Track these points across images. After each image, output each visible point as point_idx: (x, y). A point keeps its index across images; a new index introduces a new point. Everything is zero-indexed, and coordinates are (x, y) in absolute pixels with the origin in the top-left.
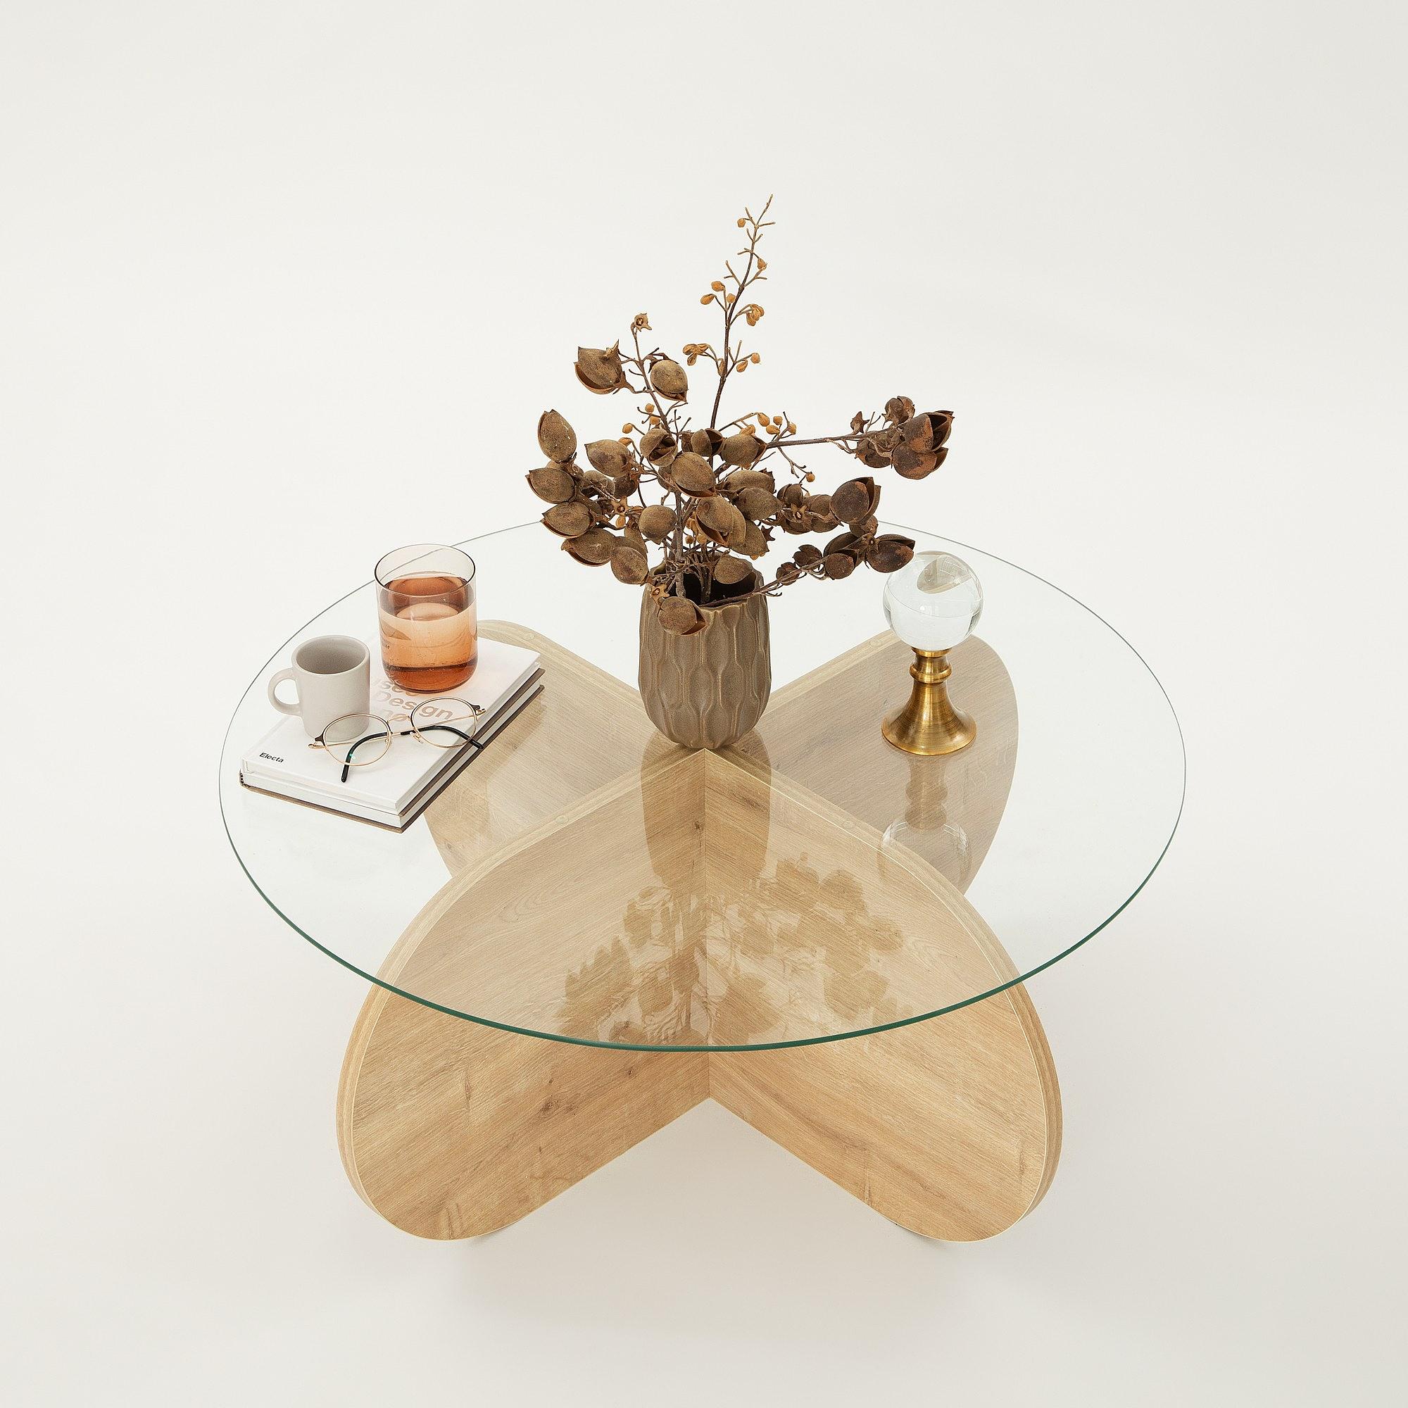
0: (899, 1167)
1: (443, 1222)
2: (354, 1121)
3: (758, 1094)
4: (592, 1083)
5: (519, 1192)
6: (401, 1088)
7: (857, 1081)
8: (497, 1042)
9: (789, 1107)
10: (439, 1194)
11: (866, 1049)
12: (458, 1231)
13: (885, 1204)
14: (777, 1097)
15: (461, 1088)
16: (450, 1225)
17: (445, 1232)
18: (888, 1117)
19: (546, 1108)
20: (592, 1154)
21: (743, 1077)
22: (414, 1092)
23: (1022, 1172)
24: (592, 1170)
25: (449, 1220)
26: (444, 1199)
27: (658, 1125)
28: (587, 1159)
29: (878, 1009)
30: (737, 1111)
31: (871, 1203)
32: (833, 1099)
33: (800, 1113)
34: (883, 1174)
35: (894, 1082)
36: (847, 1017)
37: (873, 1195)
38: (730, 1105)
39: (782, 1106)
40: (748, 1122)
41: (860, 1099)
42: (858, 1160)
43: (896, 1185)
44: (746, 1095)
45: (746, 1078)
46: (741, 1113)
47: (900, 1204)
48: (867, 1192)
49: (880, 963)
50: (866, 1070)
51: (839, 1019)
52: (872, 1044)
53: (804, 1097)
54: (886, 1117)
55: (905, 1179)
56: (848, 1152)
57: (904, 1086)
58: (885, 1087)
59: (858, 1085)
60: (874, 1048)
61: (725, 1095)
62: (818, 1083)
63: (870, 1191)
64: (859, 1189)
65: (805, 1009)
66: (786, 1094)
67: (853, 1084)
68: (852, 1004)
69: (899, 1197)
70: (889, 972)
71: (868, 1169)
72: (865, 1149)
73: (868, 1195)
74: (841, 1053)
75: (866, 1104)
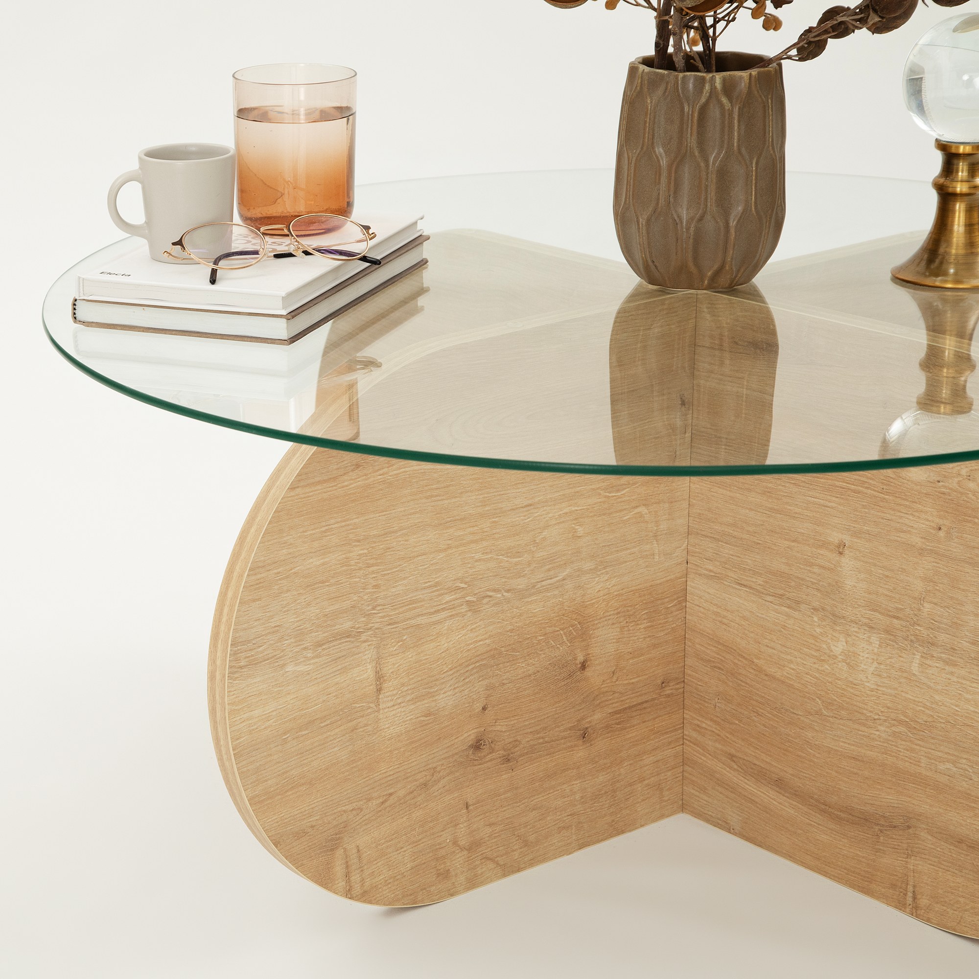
0: (961, 841)
1: (339, 869)
2: (230, 667)
3: (750, 787)
4: (538, 732)
5: (437, 859)
6: (292, 640)
7: (901, 722)
8: (419, 621)
9: (798, 795)
10: (335, 823)
11: (915, 668)
12: (357, 890)
13: (937, 907)
14: (780, 784)
15: (369, 672)
16: (347, 875)
17: (341, 884)
19: (477, 746)
20: (532, 838)
21: (731, 768)
22: (310, 654)
24: (532, 863)
25: (347, 867)
26: (340, 832)
27: (616, 829)
28: (526, 844)
29: (936, 604)
30: (720, 822)
31: (915, 911)
32: (863, 761)
33: (812, 798)
34: (936, 860)
35: (956, 706)
36: (887, 632)
37: (919, 897)
38: (711, 816)
39: (786, 795)
40: (735, 834)
41: (904, 749)
42: (896, 847)
43: (956, 872)
44: (734, 793)
45: (735, 767)
46: (727, 823)
47: (962, 900)
48: (910, 894)
49: (942, 534)
50: (914, 701)
51: (875, 639)
52: (925, 658)
53: (819, 771)
54: (942, 767)
55: (969, 858)
56: (882, 838)
57: (972, 709)
58: (942, 718)
59: (902, 729)
60: (929, 662)
61: (705, 802)
62: (842, 744)
63: (914, 892)
64: (898, 893)
65: (825, 639)
66: (793, 775)
67: (894, 729)
68: (897, 608)
69: (960, 889)
70: (956, 540)
71: (913, 858)
72: (909, 827)
73: (909, 900)
74: (876, 687)
75: (913, 755)
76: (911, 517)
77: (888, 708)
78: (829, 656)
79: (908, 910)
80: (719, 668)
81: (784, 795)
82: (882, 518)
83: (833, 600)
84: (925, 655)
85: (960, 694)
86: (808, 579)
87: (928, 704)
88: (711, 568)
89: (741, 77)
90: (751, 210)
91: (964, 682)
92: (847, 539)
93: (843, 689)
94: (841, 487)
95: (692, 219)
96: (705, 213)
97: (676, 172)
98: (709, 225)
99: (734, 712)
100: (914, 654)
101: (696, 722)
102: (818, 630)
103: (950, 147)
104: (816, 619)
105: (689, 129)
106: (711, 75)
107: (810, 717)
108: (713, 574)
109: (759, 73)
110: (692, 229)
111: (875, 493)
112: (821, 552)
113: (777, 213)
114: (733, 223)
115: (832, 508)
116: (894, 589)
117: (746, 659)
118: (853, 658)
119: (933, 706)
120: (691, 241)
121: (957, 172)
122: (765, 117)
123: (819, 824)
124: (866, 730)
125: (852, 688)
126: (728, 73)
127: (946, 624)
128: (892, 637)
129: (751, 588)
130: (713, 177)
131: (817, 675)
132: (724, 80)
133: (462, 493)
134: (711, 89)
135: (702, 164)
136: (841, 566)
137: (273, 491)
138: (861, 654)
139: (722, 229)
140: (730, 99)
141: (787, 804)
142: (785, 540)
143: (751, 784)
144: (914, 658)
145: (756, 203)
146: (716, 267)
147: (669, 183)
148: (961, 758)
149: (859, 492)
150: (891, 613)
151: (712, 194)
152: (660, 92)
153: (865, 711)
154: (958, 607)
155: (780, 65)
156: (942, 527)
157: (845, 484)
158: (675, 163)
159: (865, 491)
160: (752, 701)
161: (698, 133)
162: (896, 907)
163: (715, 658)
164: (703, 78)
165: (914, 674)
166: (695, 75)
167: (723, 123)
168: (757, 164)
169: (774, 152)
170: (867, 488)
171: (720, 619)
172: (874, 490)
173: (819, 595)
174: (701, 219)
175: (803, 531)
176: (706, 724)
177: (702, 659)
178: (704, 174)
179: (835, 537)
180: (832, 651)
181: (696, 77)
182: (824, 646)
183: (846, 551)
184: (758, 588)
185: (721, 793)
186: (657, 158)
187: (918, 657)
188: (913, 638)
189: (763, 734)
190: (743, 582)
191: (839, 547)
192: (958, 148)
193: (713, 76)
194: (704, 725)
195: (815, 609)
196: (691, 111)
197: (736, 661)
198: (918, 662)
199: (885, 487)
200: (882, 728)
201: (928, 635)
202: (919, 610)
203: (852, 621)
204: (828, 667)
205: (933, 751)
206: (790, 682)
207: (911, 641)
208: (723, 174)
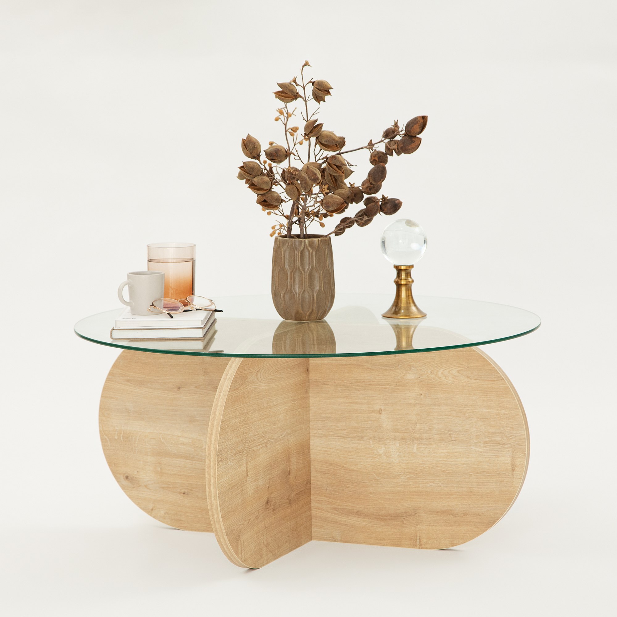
0: (438, 512)
3: (344, 519)
7: (410, 473)
11: (415, 450)
13: (430, 541)
14: (358, 514)
18: (431, 484)
21: (335, 514)
23: (513, 470)
29: (421, 423)
30: (331, 539)
31: (421, 546)
32: (395, 493)
33: (373, 515)
34: (428, 523)
35: (433, 460)
36: (402, 439)
37: (422, 540)
38: (326, 537)
39: (362, 517)
40: (338, 541)
41: (412, 483)
42: (411, 523)
43: (437, 525)
44: (337, 524)
45: (337, 513)
46: (334, 538)
47: (439, 535)
48: (418, 540)
49: (422, 396)
50: (415, 463)
51: (397, 443)
52: (419, 445)
53: (376, 503)
54: (428, 485)
55: (441, 518)
56: (405, 522)
57: (439, 459)
58: (427, 467)
59: (411, 475)
60: (420, 446)
61: (323, 532)
62: (385, 489)
63: (420, 539)
64: (413, 542)
65: (375, 449)
66: (364, 508)
67: (407, 476)
68: (406, 429)
69: (439, 531)
70: (428, 397)
71: (418, 525)
72: (416, 513)
73: (418, 542)
74: (399, 462)
75: (416, 484)
76: (409, 393)
77: (405, 469)
78: (378, 455)
79: (417, 547)
80: (328, 473)
81: (360, 518)
82: (397, 396)
83: (379, 432)
84: (418, 444)
85: (434, 455)
86: (367, 427)
87: (421, 463)
88: (322, 433)
89: (315, 241)
90: (322, 290)
91: (435, 450)
92: (383, 407)
93: (385, 467)
94: (379, 388)
95: (300, 292)
96: (305, 290)
97: (293, 275)
98: (307, 295)
99: (335, 490)
100: (414, 445)
101: (317, 499)
102: (372, 446)
103: (398, 267)
104: (371, 442)
105: (297, 259)
106: (304, 239)
107: (371, 482)
108: (323, 435)
109: (322, 239)
110: (300, 297)
111: (394, 387)
112: (372, 415)
113: (332, 292)
114: (315, 295)
115: (376, 396)
116: (404, 422)
117: (340, 466)
118: (388, 453)
119: (423, 463)
120: (300, 301)
121: (402, 276)
122: (325, 255)
123: (376, 525)
124: (395, 480)
125: (389, 465)
126: (310, 239)
127: (426, 430)
128: (404, 441)
129: (340, 436)
130: (307, 277)
131: (373, 464)
132: (309, 241)
133: (263, 398)
134: (305, 245)
135: (303, 272)
136: (381, 419)
137: (222, 393)
138: (392, 451)
139: (311, 296)
140: (312, 248)
141: (362, 521)
142: (355, 413)
143: (345, 518)
144: (414, 447)
145: (323, 287)
146: (310, 311)
147: (291, 279)
148: (436, 479)
149: (387, 388)
150: (403, 432)
151: (307, 283)
152: (286, 246)
153: (395, 473)
154: (431, 422)
155: (330, 238)
156: (422, 394)
157: (380, 386)
158: (293, 272)
159: (390, 387)
160: (344, 483)
161: (301, 261)
162: (413, 548)
163: (325, 470)
164: (301, 241)
165: (415, 453)
166: (298, 240)
167: (309, 257)
168: (323, 272)
169: (329, 268)
170: (390, 386)
171: (327, 453)
172: (393, 386)
173: (372, 432)
174: (303, 293)
175: (363, 408)
176: (322, 499)
177: (319, 472)
178: (303, 276)
179: (377, 407)
180: (379, 453)
181: (299, 241)
182: (375, 452)
183: (383, 412)
184: (344, 436)
185: (331, 526)
186: (286, 270)
187: (416, 445)
188: (413, 439)
189: (350, 495)
190: (337, 435)
191: (379, 411)
192: (401, 267)
193: (305, 240)
194: (321, 499)
195: (371, 438)
196: (298, 253)
197: (335, 468)
198: (416, 447)
199: (397, 384)
200: (402, 478)
201: (419, 436)
202: (415, 427)
203: (387, 439)
204: (377, 460)
205: (424, 480)
206: (361, 470)
207: (413, 440)
208: (311, 276)
